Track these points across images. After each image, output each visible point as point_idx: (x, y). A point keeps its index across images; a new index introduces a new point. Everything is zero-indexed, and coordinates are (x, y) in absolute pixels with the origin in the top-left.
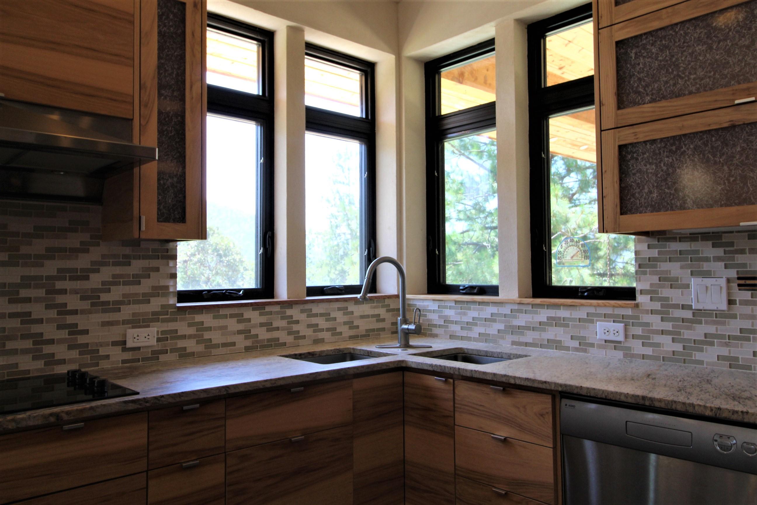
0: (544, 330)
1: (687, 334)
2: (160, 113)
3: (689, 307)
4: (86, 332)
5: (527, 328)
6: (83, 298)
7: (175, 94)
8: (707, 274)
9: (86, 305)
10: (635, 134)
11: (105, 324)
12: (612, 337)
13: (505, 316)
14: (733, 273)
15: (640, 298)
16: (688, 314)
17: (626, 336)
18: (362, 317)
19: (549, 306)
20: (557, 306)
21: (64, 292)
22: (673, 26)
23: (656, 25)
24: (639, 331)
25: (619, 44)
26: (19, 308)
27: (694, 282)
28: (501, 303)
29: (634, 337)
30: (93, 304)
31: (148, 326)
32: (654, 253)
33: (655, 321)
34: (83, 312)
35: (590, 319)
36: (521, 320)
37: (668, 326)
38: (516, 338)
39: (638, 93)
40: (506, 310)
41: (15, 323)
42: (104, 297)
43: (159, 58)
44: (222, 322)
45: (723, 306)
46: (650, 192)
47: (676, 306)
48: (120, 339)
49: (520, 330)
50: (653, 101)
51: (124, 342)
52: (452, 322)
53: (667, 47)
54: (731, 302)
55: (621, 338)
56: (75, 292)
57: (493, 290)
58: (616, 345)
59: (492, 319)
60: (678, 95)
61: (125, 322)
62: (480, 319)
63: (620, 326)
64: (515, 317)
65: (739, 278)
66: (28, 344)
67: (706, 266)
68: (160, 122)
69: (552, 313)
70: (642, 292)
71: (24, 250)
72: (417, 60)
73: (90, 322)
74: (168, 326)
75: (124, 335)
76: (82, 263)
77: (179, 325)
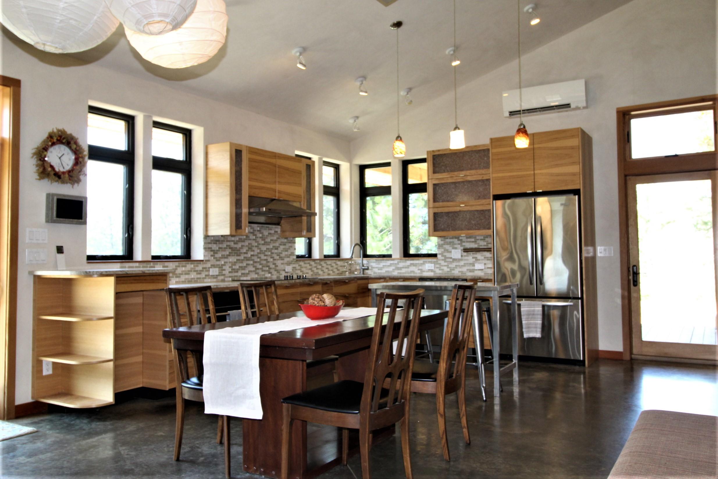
0: (409, 268)
1: (450, 266)
3: (451, 258)
4: (278, 266)
5: (403, 268)
6: (277, 255)
8: (456, 248)
9: (278, 257)
10: (438, 210)
11: (282, 264)
12: (430, 268)
13: (395, 264)
14: (462, 248)
15: (439, 256)
16: (451, 260)
17: (435, 268)
18: (341, 266)
19: (411, 260)
20: (413, 260)
21: (274, 253)
22: (447, 183)
23: (443, 182)
24: (438, 266)
25: (434, 185)
26: (266, 258)
27: (453, 251)
28: (394, 260)
29: (437, 268)
32: (442, 242)
33: (443, 263)
34: (277, 260)
35: (424, 263)
36: (401, 265)
37: (446, 264)
38: (399, 271)
39: (438, 199)
40: (396, 262)
41: (265, 262)
42: (281, 255)
44: (305, 265)
45: (460, 257)
46: (441, 226)
47: (448, 258)
48: (284, 269)
49: (400, 269)
50: (442, 202)
52: (374, 268)
53: (445, 188)
54: (462, 256)
55: (433, 268)
56: (276, 253)
57: (390, 256)
58: (432, 271)
59: (391, 265)
60: (448, 201)
62: (386, 266)
63: (433, 265)
64: (398, 264)
65: (464, 249)
66: (267, 269)
67: (456, 246)
69: (412, 262)
70: (440, 254)
71: (267, 240)
72: (357, 165)
73: (279, 263)
74: (294, 266)
75: (285, 268)
76: (277, 244)
77: (296, 266)
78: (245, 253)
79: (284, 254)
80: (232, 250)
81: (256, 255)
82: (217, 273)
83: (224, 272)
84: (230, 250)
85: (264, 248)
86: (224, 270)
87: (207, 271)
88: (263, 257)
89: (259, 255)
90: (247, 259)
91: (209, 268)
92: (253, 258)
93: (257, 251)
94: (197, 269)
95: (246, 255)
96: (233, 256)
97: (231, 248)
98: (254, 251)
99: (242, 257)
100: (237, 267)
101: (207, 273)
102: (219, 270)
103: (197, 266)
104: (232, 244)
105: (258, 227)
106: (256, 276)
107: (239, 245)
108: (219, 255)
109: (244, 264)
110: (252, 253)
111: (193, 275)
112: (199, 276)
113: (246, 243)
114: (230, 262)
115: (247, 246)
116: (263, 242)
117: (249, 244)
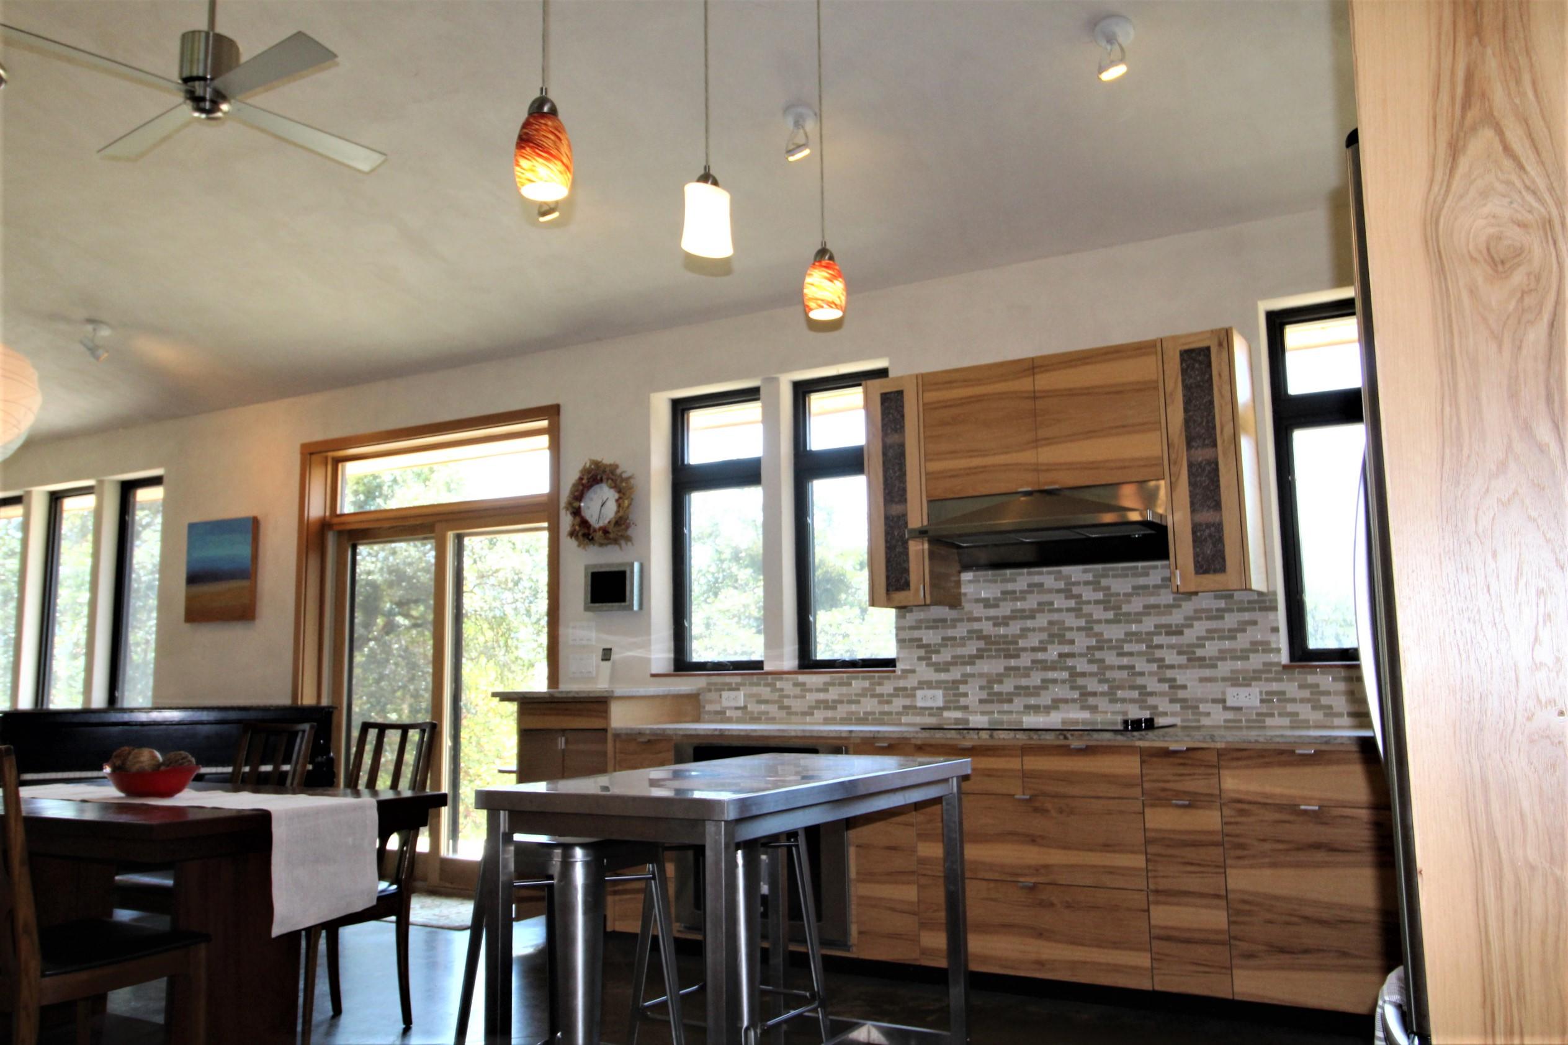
2: (1190, 465)
4: (1184, 687)
6: (1179, 653)
7: (1207, 442)
9: (1183, 660)
11: (1203, 680)
21: (1160, 647)
26: (1125, 661)
30: (1189, 660)
31: (1249, 685)
34: (1180, 667)
41: (1124, 674)
42: (1199, 652)
43: (1186, 410)
48: (1220, 696)
51: (1224, 701)
56: (1171, 647)
61: (1224, 679)
66: (1135, 694)
68: (1191, 474)
71: (1125, 608)
73: (1188, 677)
74: (1275, 686)
75: (1224, 693)
76: (1176, 618)
77: (1291, 688)
78: (1034, 649)
79: (1211, 649)
80: (986, 644)
81: (1081, 655)
82: (940, 703)
83: (963, 701)
84: (981, 644)
85: (1114, 632)
86: (966, 695)
87: (908, 696)
88: (1111, 658)
89: (1098, 655)
90: (1045, 666)
91: (914, 689)
92: (1070, 662)
93: (1082, 642)
94: (879, 690)
95: (1040, 656)
96: (989, 657)
97: (986, 638)
98: (1072, 642)
99: (1025, 660)
100: (1008, 686)
101: (907, 702)
102: (944, 696)
103: (880, 684)
104: (987, 628)
105: (1085, 571)
106: (1085, 715)
107: (1014, 628)
108: (946, 656)
109: (1036, 679)
110: (1066, 649)
111: (869, 705)
112: (886, 708)
113: (1042, 620)
114: (981, 675)
115: (1041, 630)
116: (1110, 615)
117: (1051, 623)
